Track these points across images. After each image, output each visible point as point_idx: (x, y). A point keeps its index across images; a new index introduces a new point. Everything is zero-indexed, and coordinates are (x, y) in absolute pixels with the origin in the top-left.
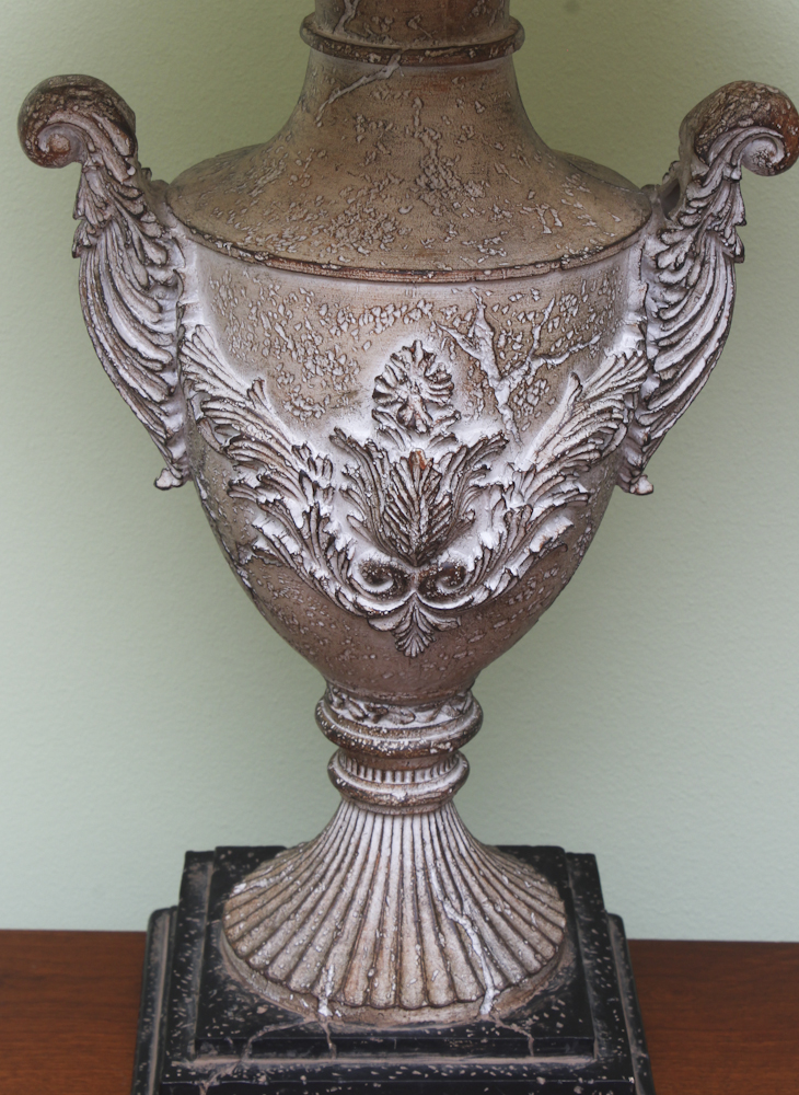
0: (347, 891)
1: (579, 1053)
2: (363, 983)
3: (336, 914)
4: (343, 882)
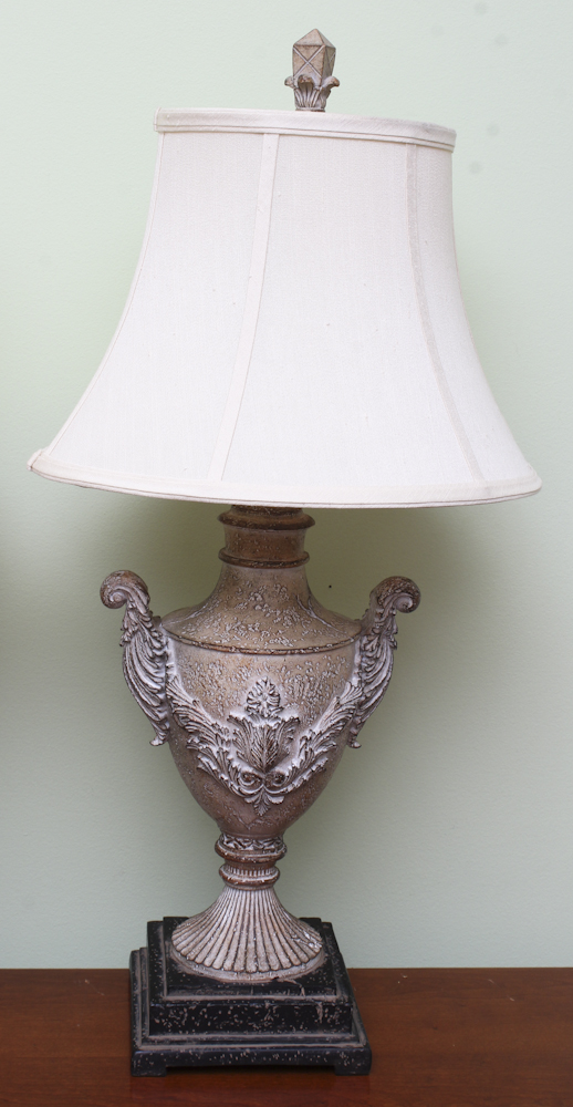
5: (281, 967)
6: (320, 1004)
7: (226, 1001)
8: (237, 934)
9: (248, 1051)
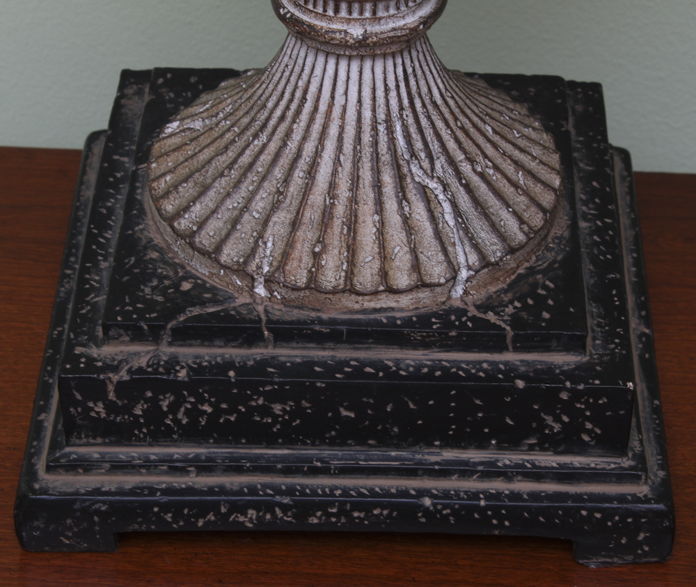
0: (292, 145)
1: (567, 349)
2: (307, 260)
3: (278, 173)
4: (288, 134)
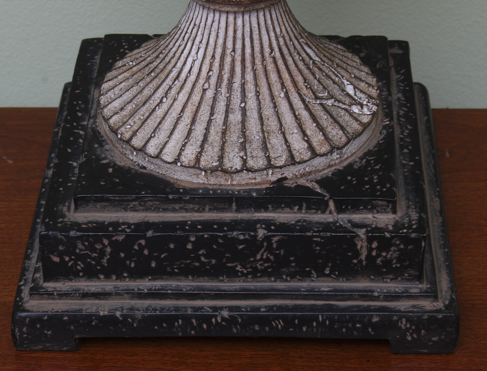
5: (292, 161)
6: (362, 232)
7: (183, 224)
8: (210, 94)
9: (225, 314)
